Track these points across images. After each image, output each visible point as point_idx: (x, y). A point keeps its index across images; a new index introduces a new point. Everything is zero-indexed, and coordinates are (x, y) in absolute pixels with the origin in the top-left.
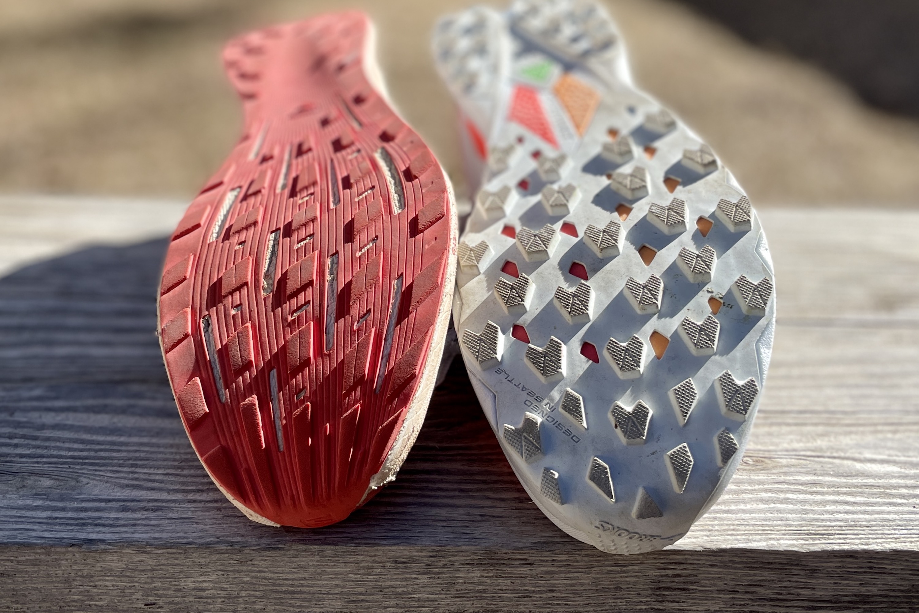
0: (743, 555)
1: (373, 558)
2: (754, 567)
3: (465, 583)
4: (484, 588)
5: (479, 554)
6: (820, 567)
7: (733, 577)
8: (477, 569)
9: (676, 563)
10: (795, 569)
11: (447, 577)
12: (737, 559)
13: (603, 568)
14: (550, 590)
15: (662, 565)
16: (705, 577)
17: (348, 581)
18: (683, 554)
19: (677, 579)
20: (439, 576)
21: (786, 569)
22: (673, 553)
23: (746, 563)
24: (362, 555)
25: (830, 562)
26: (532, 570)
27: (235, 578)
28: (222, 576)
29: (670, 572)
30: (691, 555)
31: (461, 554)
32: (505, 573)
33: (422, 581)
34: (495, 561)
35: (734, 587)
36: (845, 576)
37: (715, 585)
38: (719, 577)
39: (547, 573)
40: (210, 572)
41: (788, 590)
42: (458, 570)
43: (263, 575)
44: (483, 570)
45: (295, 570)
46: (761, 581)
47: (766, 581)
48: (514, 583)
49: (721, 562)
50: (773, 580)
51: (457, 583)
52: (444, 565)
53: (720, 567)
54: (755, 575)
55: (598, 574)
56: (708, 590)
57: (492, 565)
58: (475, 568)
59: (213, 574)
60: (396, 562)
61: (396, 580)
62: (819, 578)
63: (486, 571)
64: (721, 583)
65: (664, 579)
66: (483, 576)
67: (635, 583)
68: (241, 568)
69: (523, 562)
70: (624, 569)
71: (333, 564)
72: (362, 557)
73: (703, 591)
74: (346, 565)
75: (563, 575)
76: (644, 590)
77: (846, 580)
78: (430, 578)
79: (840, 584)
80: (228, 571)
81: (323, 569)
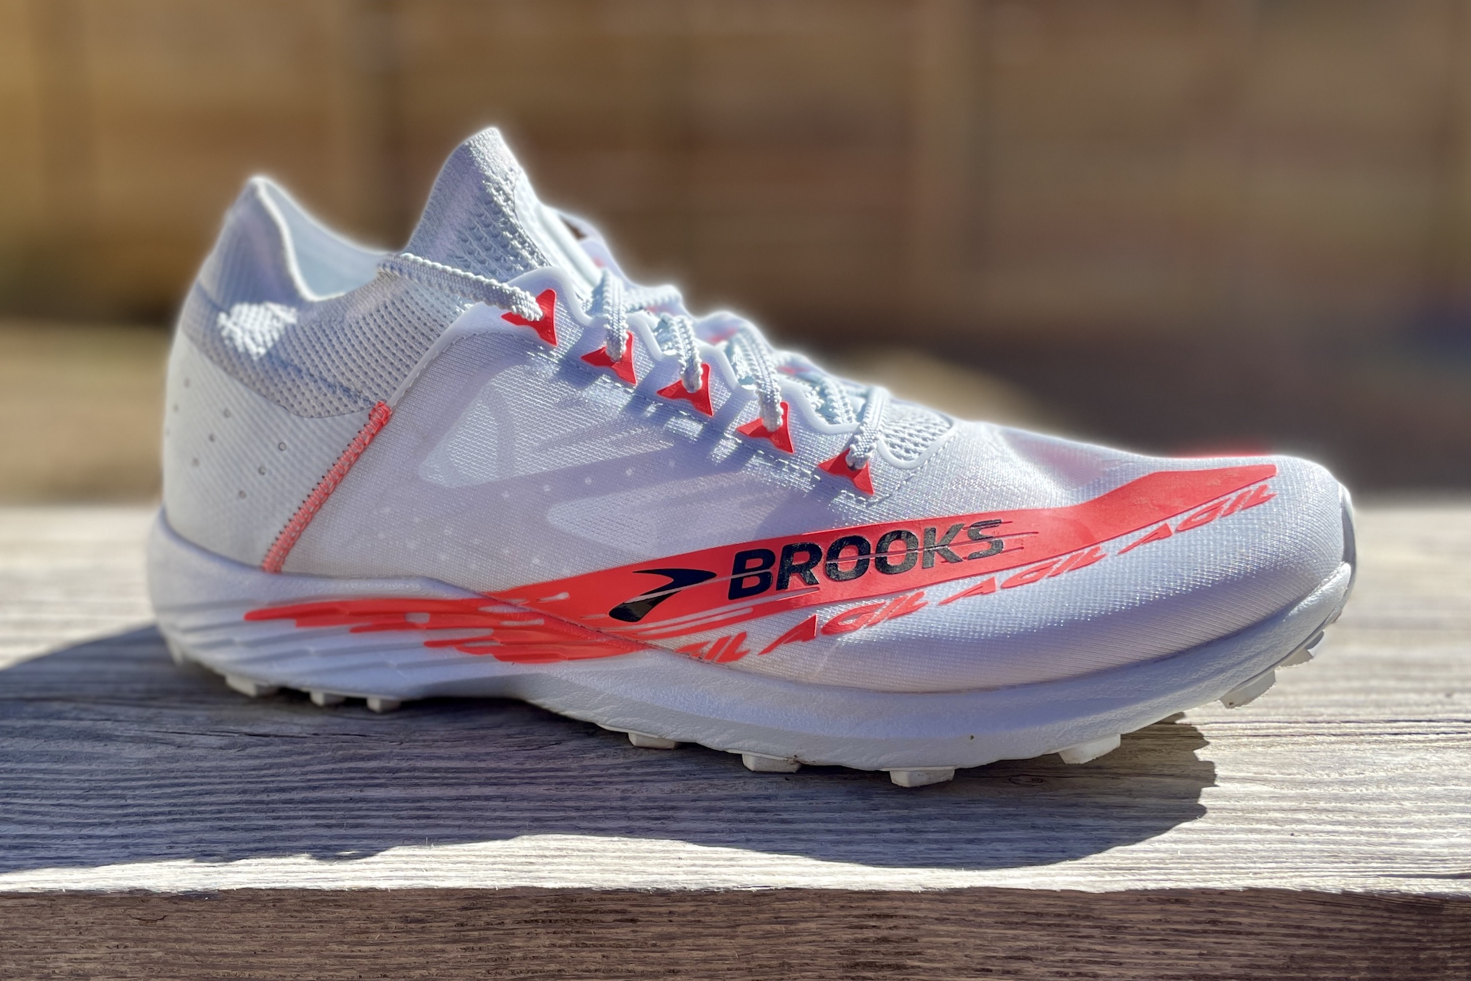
0: (992, 899)
1: (367, 913)
2: (1011, 923)
3: (525, 958)
4: (558, 967)
5: (545, 903)
6: (1126, 922)
7: (978, 942)
8: (543, 931)
9: (879, 916)
10: (1084, 927)
11: (494, 948)
12: (981, 907)
13: (757, 927)
14: (670, 971)
15: (857, 920)
16: (931, 942)
17: (327, 957)
18: (889, 899)
19: (883, 948)
20: (480, 945)
21: (1068, 926)
22: (871, 896)
23: (998, 914)
24: (348, 907)
25: (1144, 912)
26: (636, 931)
27: (137, 953)
28: (115, 950)
29: (870, 934)
30: (903, 900)
31: (514, 903)
32: (590, 939)
33: (451, 956)
34: (573, 916)
35: (982, 961)
36: (1172, 938)
37: (950, 958)
38: (955, 943)
39: (663, 937)
40: (94, 941)
41: (1076, 968)
42: (511, 934)
43: (185, 946)
44: (554, 933)
45: (238, 937)
46: (1027, 949)
47: (1036, 949)
48: (607, 957)
49: (955, 913)
50: (1048, 948)
51: (513, 958)
52: (488, 924)
53: (956, 923)
54: (1016, 938)
55: (749, 937)
56: (938, 969)
57: (568, 922)
58: (539, 930)
59: (100, 946)
60: (406, 920)
61: (409, 954)
62: (1127, 942)
63: (560, 935)
64: (960, 954)
65: (861, 947)
66: (554, 945)
67: (815, 955)
68: (146, 934)
69: (619, 917)
70: (792, 927)
71: (300, 924)
72: (349, 910)
73: (931, 969)
74: (322, 927)
75: (689, 941)
76: (829, 968)
77: (1173, 946)
78: (466, 949)
79: (1164, 954)
80: (126, 939)
81: (284, 935)
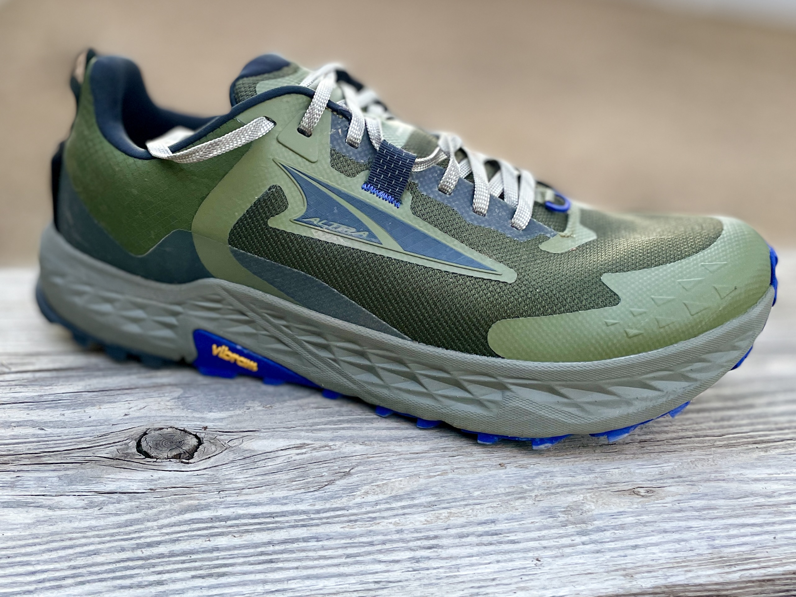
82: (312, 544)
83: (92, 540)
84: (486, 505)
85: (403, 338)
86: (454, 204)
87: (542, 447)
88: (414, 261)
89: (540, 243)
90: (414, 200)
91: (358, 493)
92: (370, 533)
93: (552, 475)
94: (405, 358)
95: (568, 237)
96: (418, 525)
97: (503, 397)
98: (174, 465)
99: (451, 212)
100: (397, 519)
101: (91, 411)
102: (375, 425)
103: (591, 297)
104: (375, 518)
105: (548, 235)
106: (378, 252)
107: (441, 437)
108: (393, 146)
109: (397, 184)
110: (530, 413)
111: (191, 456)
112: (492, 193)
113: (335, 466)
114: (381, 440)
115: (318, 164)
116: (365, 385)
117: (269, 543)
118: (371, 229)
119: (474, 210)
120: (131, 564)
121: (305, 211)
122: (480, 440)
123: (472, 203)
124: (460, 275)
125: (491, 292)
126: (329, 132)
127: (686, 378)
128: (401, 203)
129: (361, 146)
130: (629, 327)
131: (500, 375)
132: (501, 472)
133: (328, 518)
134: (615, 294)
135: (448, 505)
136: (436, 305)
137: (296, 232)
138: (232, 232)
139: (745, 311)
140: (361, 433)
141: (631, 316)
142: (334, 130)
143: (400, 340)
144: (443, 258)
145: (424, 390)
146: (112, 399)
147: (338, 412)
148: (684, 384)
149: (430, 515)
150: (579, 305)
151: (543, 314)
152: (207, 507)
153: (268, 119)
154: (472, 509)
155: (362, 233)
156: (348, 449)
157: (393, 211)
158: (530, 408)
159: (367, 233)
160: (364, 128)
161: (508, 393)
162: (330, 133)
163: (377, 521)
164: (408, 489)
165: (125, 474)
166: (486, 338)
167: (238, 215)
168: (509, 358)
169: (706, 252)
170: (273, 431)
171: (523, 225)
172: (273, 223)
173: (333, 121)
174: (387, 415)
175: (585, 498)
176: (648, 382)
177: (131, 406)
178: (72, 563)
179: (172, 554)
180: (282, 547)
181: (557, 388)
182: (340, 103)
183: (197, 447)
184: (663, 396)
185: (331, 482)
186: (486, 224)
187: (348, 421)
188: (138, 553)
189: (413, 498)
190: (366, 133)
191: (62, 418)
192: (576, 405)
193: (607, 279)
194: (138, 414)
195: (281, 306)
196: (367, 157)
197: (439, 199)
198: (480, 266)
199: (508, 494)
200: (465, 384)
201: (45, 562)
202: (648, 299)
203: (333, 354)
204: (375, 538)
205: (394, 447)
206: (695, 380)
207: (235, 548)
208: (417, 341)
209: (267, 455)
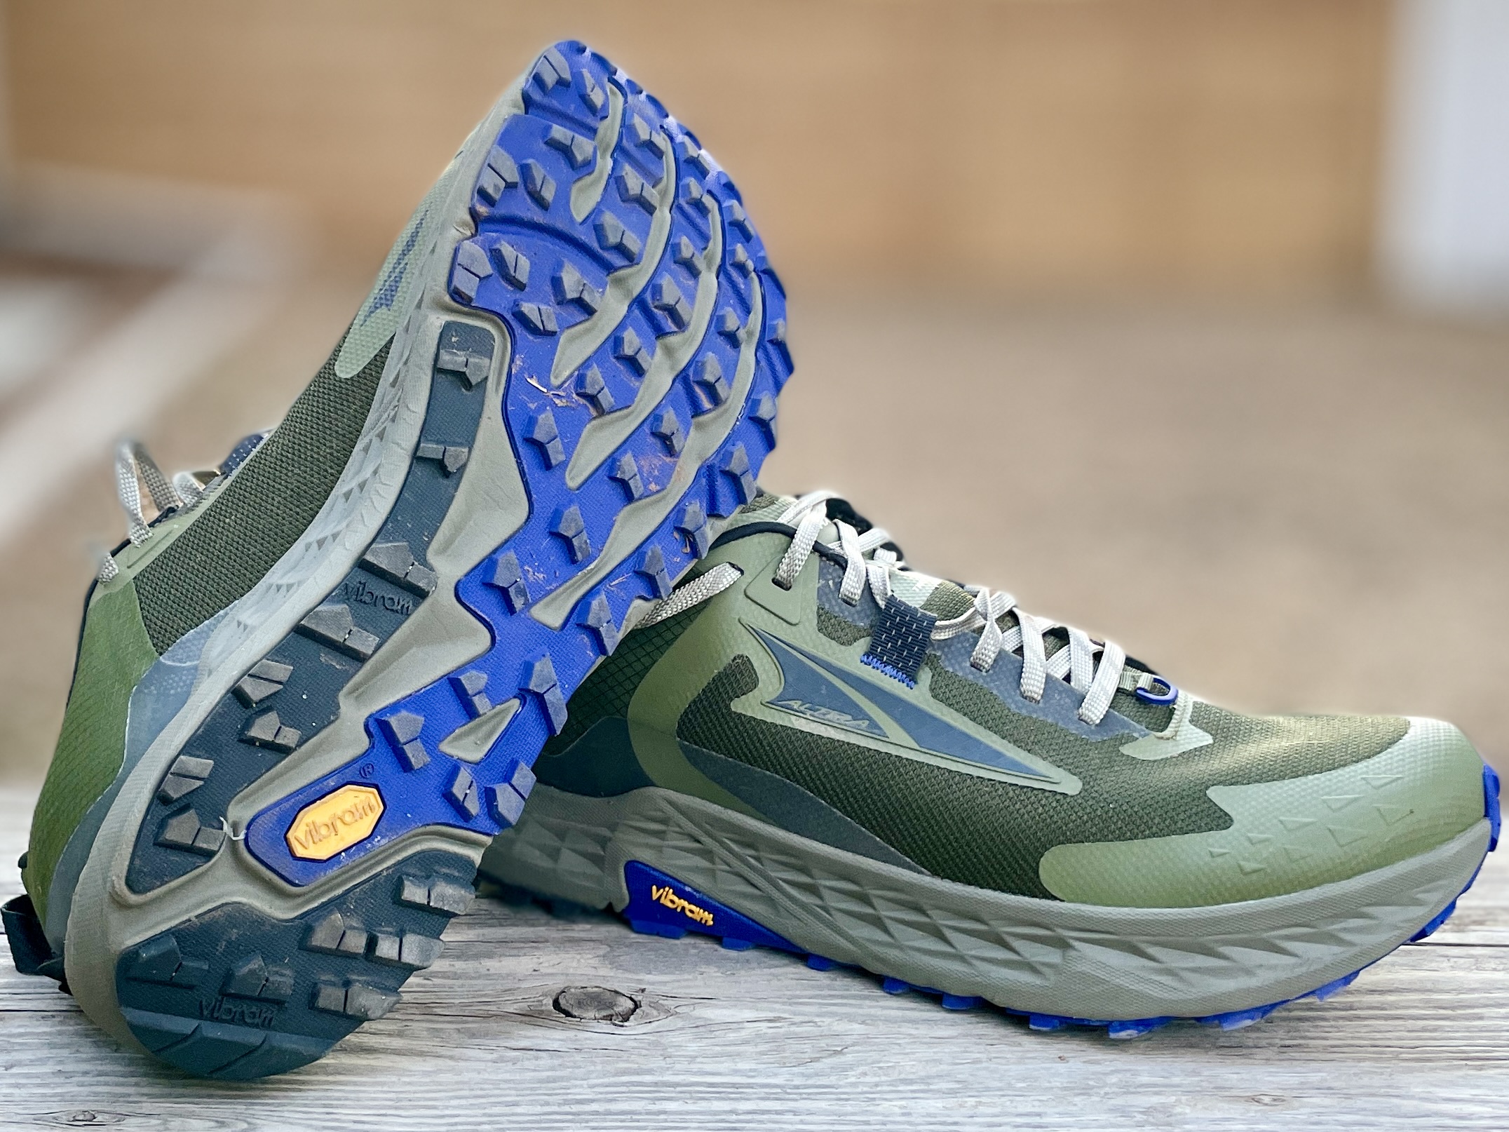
82: (789, 1117)
83: (508, 1092)
84: (1032, 1098)
85: (920, 872)
86: (992, 685)
87: (1123, 1035)
88: (933, 761)
89: (1122, 744)
90: (935, 678)
91: (853, 1073)
92: (865, 1112)
93: (1135, 1073)
94: (923, 902)
95: (1168, 739)
96: (932, 1110)
97: (1064, 957)
98: (605, 1026)
99: (987, 697)
100: (903, 1103)
101: (488, 963)
102: (882, 1003)
103: (1190, 817)
104: (874, 1099)
105: (1136, 735)
106: (883, 748)
107: (978, 1023)
108: (904, 604)
109: (910, 656)
110: (1104, 982)
111: (627, 1020)
112: (1049, 671)
113: (823, 1044)
114: (887, 1020)
115: (800, 626)
116: (868, 944)
117: (732, 1112)
118: (873, 716)
119: (1022, 695)
120: (558, 1117)
121: (781, 690)
122: (1034, 1024)
123: (1019, 684)
124: (1000, 782)
125: (1043, 806)
126: (816, 584)
127: (1340, 942)
128: (916, 682)
129: (861, 603)
130: (1245, 859)
131: (1057, 926)
132: (1061, 1067)
133: (809, 1094)
134: (1226, 814)
135: (976, 1094)
136: (965, 823)
137: (769, 720)
138: (682, 723)
139: (1430, 847)
140: (861, 1011)
141: (1247, 844)
142: (822, 582)
143: (915, 875)
144: (977, 759)
145: (952, 950)
146: (515, 952)
147: (829, 985)
148: (1336, 949)
149: (951, 1102)
150: (1173, 827)
151: (1118, 839)
152: (650, 1072)
153: (733, 566)
154: (1012, 1101)
155: (860, 722)
156: (840, 1027)
157: (904, 692)
158: (1101, 974)
159: (867, 722)
160: (864, 579)
161: (1073, 953)
162: (817, 586)
163: (877, 1102)
164: (923, 1074)
165: (539, 1032)
166: (1037, 873)
167: (691, 696)
168: (1071, 901)
169: (1371, 761)
170: (736, 1001)
171: (1094, 718)
172: (738, 706)
173: (821, 569)
174: (900, 991)
175: (1179, 1101)
176: (1278, 942)
177: (541, 960)
178: (487, 1111)
179: (609, 1113)
180: (749, 1117)
181: (1143, 946)
182: (833, 546)
183: (634, 1010)
184: (1301, 965)
185: (817, 1060)
186: (1041, 714)
187: (842, 997)
188: (566, 1108)
189: (929, 1084)
190: (868, 586)
191: (452, 969)
192: (1169, 972)
193: (1212, 793)
194: (550, 971)
195: (748, 826)
196: (868, 618)
197: (970, 677)
198: (1028, 770)
199: (1065, 1089)
200: (1010, 940)
201: (454, 1107)
202: (1275, 821)
203: (821, 898)
204: (871, 1118)
205: (907, 1029)
206: (1351, 944)
207: (688, 1113)
208: (939, 875)
209: (728, 1025)
